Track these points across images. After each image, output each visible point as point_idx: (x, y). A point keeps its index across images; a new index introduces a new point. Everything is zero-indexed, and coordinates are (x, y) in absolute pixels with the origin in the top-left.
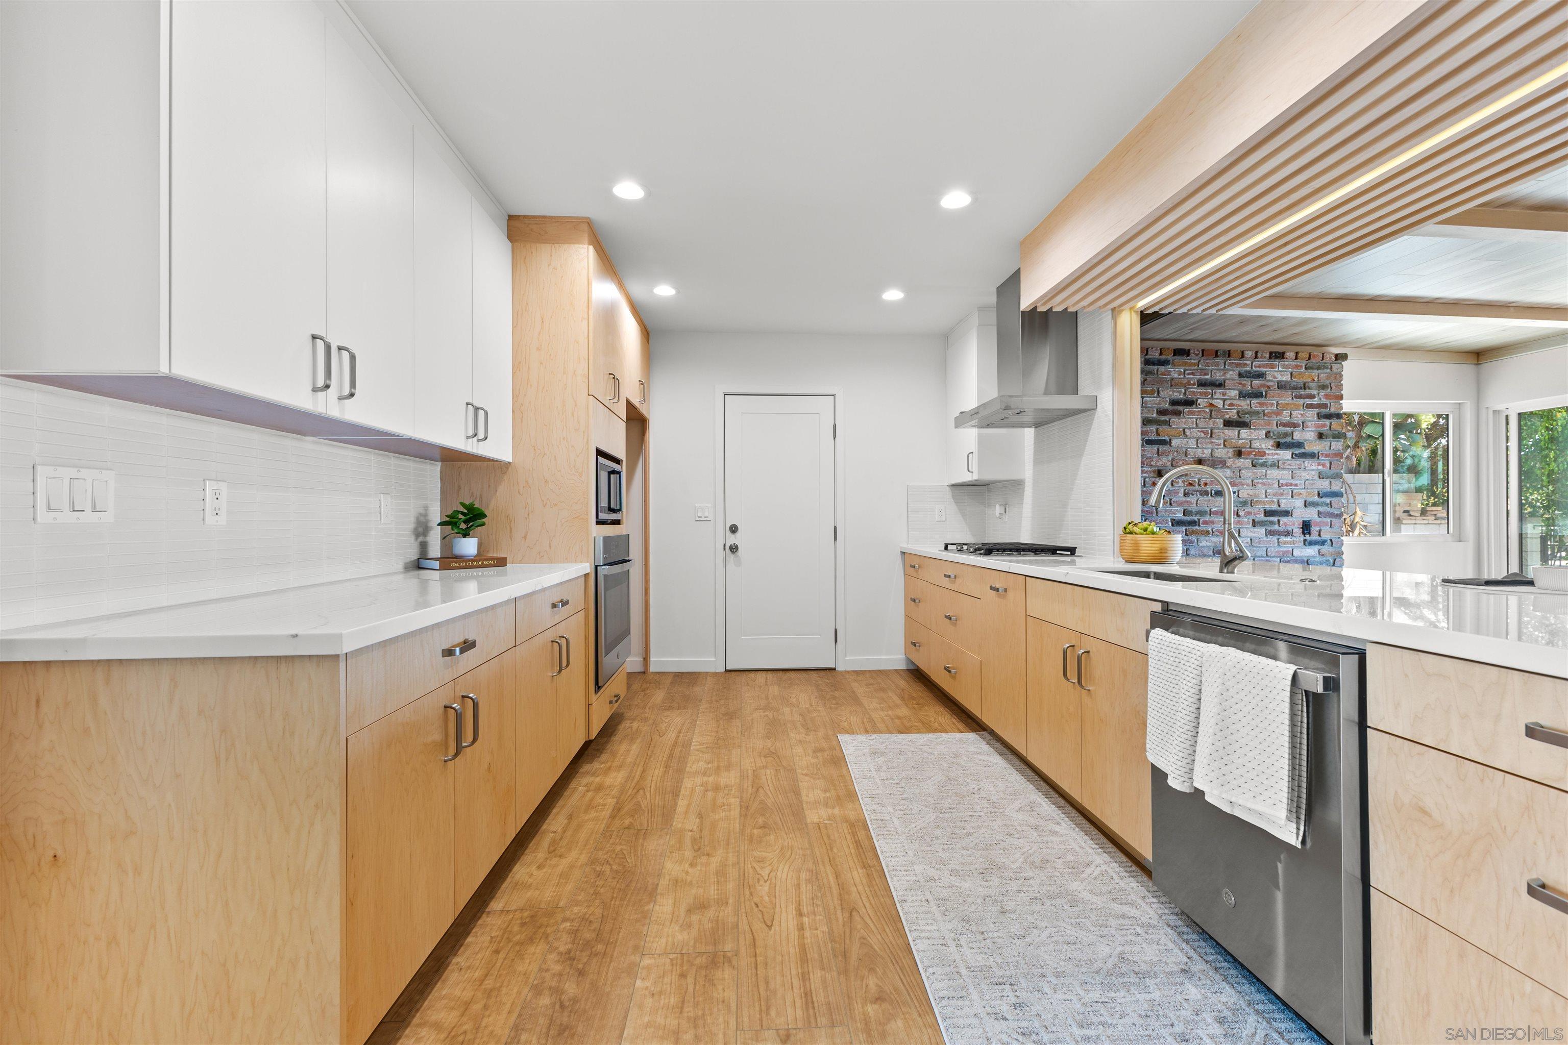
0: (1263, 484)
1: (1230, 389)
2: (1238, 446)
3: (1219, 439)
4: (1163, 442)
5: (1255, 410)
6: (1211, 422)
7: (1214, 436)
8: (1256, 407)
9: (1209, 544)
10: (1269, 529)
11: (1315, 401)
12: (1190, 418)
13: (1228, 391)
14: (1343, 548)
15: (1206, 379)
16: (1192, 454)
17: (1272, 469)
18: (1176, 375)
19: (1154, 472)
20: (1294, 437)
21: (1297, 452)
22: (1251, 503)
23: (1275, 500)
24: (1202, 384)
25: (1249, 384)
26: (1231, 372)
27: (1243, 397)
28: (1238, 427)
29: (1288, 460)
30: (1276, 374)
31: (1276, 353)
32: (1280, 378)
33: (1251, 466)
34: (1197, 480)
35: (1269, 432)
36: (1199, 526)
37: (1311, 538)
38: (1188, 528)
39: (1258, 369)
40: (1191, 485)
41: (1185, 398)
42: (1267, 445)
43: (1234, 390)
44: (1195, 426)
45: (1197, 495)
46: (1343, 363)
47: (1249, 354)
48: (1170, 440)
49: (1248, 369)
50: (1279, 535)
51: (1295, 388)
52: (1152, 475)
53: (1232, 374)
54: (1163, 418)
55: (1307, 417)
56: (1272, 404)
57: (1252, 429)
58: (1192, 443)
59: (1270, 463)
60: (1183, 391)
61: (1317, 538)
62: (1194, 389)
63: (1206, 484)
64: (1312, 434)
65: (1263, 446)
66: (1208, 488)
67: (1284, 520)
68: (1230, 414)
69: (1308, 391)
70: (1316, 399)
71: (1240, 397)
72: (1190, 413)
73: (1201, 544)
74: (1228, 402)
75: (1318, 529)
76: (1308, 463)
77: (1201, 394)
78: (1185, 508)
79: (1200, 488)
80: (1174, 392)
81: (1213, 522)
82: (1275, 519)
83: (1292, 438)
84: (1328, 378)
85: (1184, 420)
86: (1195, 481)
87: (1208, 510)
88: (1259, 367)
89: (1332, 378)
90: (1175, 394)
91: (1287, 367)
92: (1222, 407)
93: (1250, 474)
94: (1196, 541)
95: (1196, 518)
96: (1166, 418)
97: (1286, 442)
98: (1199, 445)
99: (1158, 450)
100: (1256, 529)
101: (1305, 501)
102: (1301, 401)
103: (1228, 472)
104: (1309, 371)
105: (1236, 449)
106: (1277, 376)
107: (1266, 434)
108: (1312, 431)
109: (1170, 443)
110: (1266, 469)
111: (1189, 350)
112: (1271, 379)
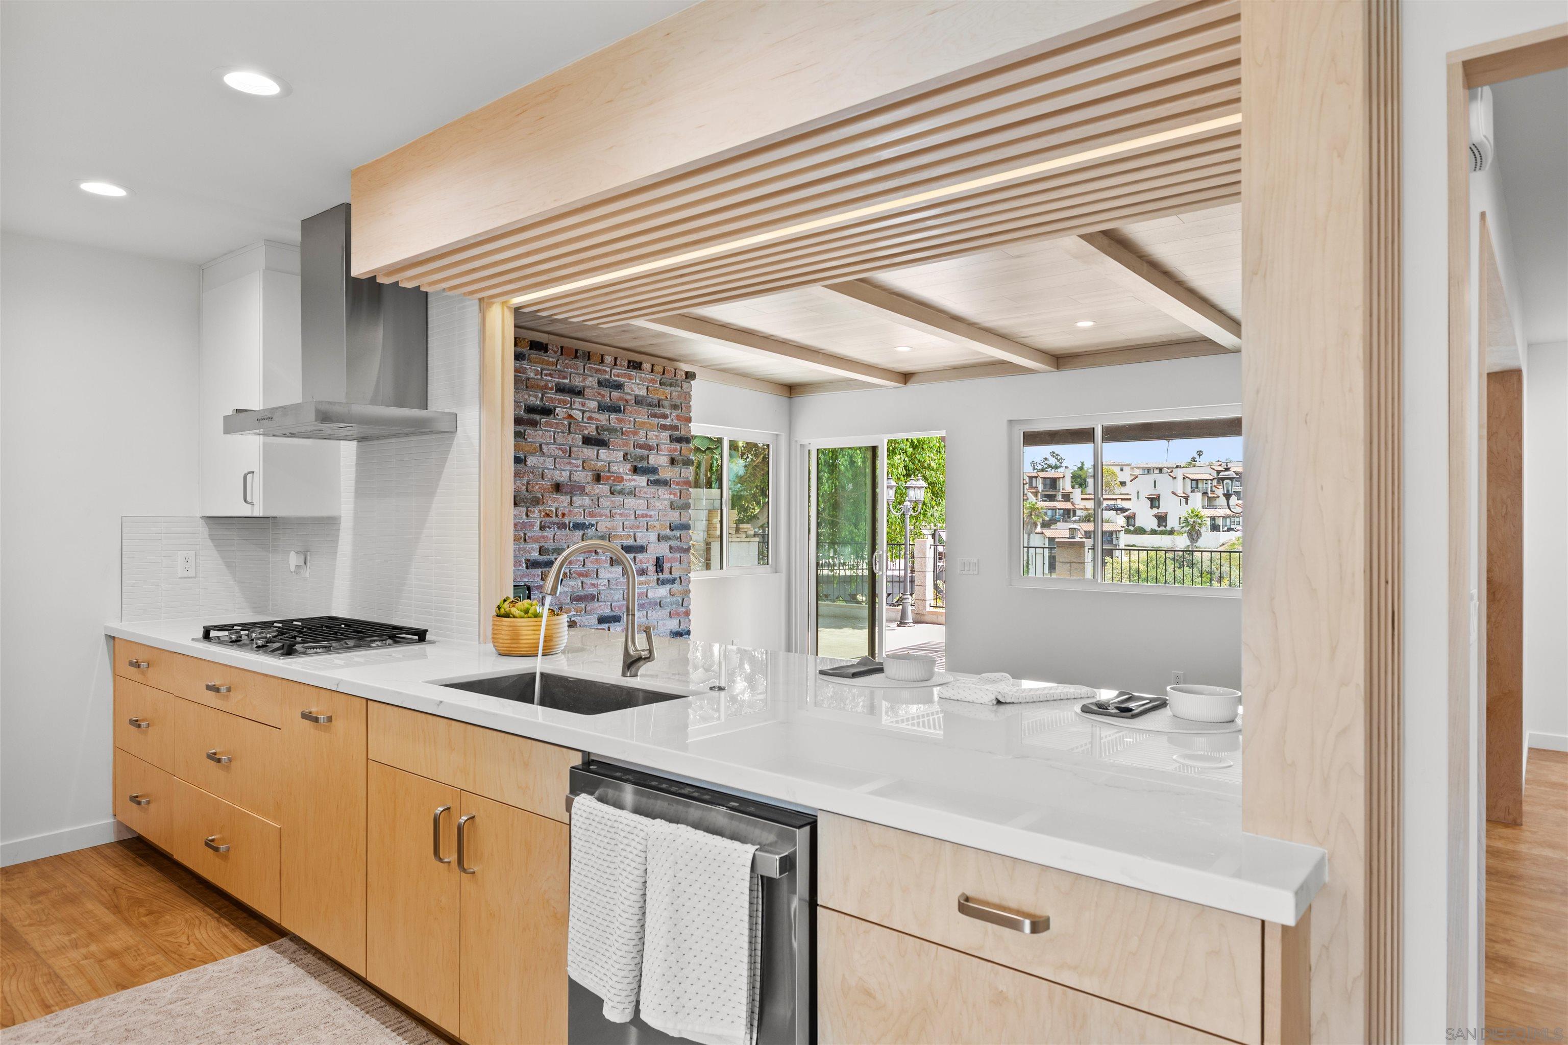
0: (621, 515)
1: (589, 399)
2: (597, 468)
3: (577, 459)
4: (518, 460)
5: (613, 426)
6: (570, 437)
7: (572, 455)
8: (615, 423)
9: (566, 589)
10: (626, 567)
11: (668, 422)
12: (548, 431)
13: (587, 401)
14: (691, 587)
15: (564, 384)
16: (549, 476)
17: (629, 497)
18: (532, 375)
20: (650, 462)
21: (652, 479)
22: (609, 537)
23: (632, 534)
24: (560, 389)
25: (608, 395)
26: (590, 379)
28: (597, 446)
29: (643, 487)
30: (633, 386)
31: (634, 362)
32: (637, 392)
33: (609, 493)
34: (554, 510)
35: (627, 454)
37: (663, 576)
38: (544, 569)
39: (617, 378)
40: (547, 515)
41: (542, 404)
42: (624, 469)
43: (593, 400)
44: (552, 441)
45: (554, 529)
46: (692, 382)
47: (609, 359)
48: (525, 457)
49: (607, 377)
51: (650, 405)
53: (591, 381)
54: (517, 428)
55: (661, 439)
56: (630, 421)
57: (611, 450)
58: (549, 462)
59: (627, 491)
60: (540, 395)
61: (669, 576)
62: (552, 394)
63: (564, 515)
64: (665, 458)
65: (621, 470)
66: (566, 520)
67: (639, 556)
68: (589, 430)
69: (661, 410)
70: (669, 419)
71: (599, 410)
72: (548, 424)
74: (587, 415)
75: (669, 565)
76: (661, 491)
77: (560, 401)
78: (541, 545)
79: (557, 520)
80: (529, 395)
82: (631, 556)
83: (648, 463)
84: (679, 397)
85: (541, 433)
86: (552, 511)
88: (618, 376)
89: (683, 398)
90: (532, 399)
91: (643, 380)
92: (581, 420)
93: (608, 503)
95: (552, 557)
96: (521, 428)
97: (642, 467)
98: (557, 466)
100: (613, 569)
101: (659, 535)
102: (655, 421)
103: (587, 501)
104: (663, 387)
105: (594, 473)
106: (635, 389)
107: (624, 456)
108: (665, 455)
109: (525, 461)
110: (624, 497)
111: (547, 345)
112: (629, 391)
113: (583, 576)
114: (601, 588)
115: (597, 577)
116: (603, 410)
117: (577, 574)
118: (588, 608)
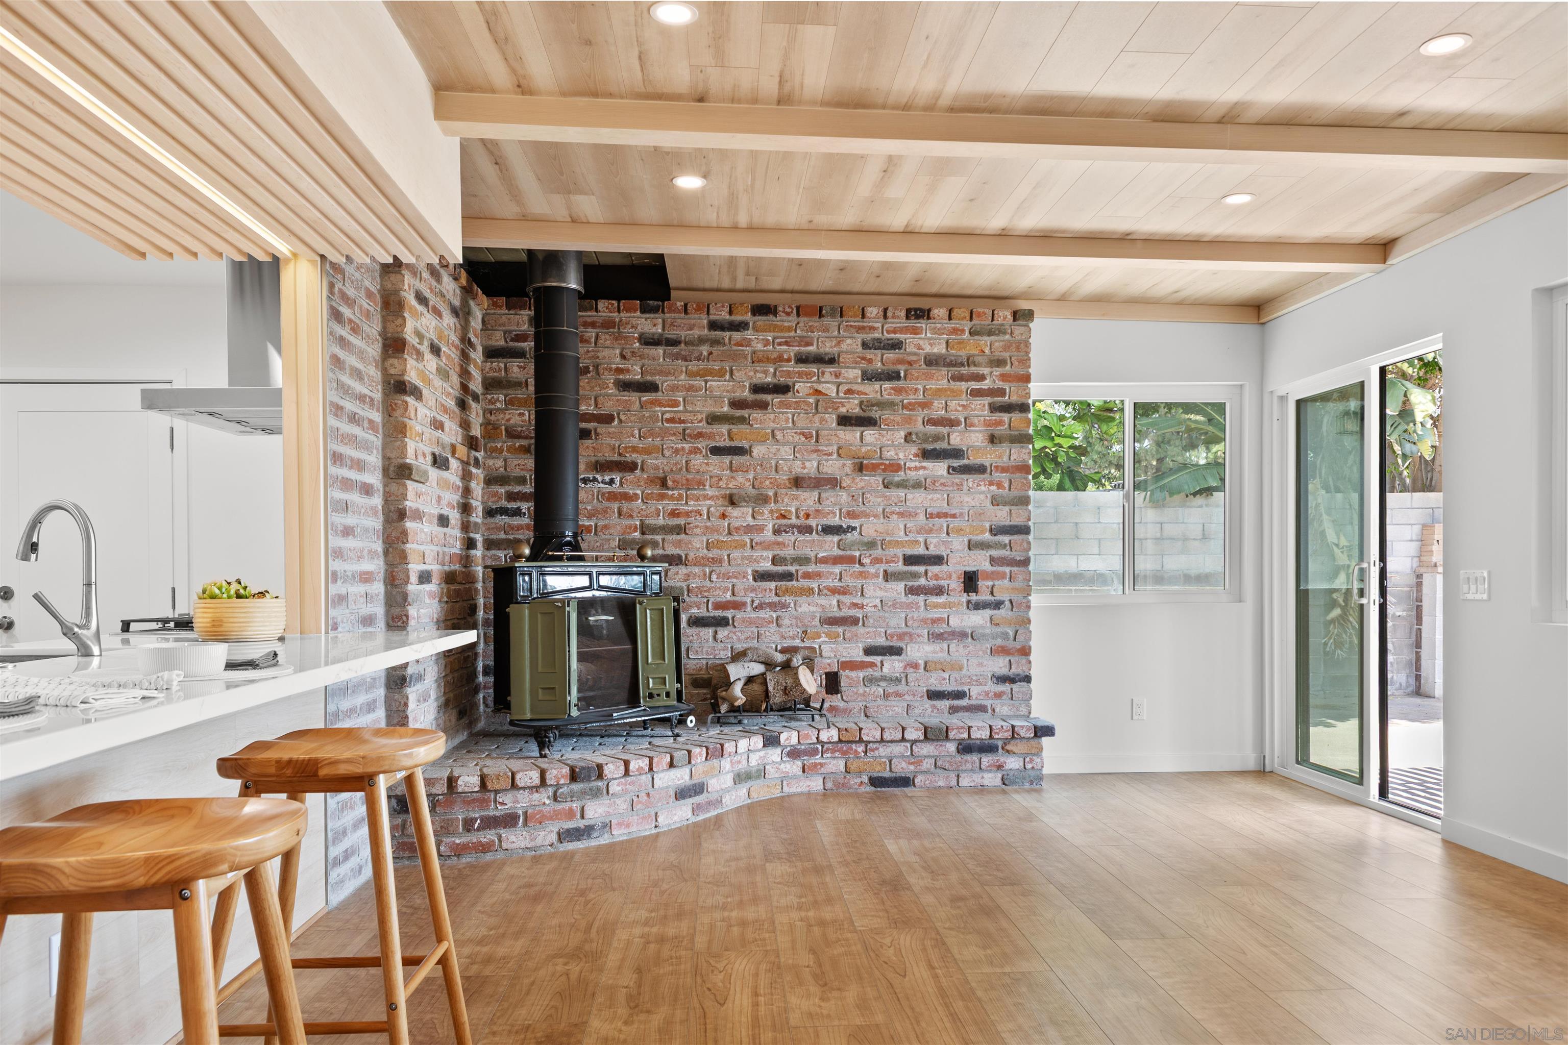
0: (901, 515)
1: (848, 368)
2: (861, 455)
3: (830, 445)
4: (739, 451)
5: (888, 399)
6: (816, 418)
7: (821, 441)
8: (890, 394)
9: (812, 609)
10: (910, 584)
11: (986, 384)
12: (783, 413)
13: (843, 371)
14: (1032, 614)
15: (809, 353)
16: (785, 468)
17: (916, 491)
18: (760, 347)
19: (724, 497)
20: (952, 442)
21: (955, 465)
22: (882, 544)
23: (921, 540)
24: (802, 359)
25: (879, 358)
26: (849, 341)
27: (867, 379)
28: (860, 426)
29: (942, 476)
30: (921, 342)
31: (916, 310)
32: (927, 349)
33: (881, 487)
34: (793, 510)
35: (910, 434)
36: (798, 580)
37: (978, 598)
38: (779, 584)
39: (892, 336)
40: (784, 517)
41: (775, 381)
42: (907, 455)
43: (855, 368)
44: (790, 425)
45: (793, 533)
46: (1028, 324)
47: (872, 311)
48: (750, 447)
49: (877, 335)
50: (926, 594)
51: (951, 364)
52: (720, 502)
53: (851, 344)
54: (739, 413)
55: (972, 410)
56: (916, 390)
57: (884, 430)
58: (786, 452)
59: (912, 482)
60: (772, 370)
61: (989, 598)
62: (791, 367)
63: (808, 516)
64: (980, 436)
65: (901, 456)
66: (813, 522)
67: (934, 569)
68: (848, 406)
69: (973, 369)
70: (987, 382)
71: (863, 380)
72: (782, 404)
73: (800, 610)
74: (843, 388)
75: (990, 583)
76: (971, 480)
77: (800, 374)
78: (776, 553)
79: (798, 522)
80: (756, 372)
81: (819, 575)
82: (921, 569)
83: (949, 444)
84: (1006, 348)
85: (772, 416)
86: (790, 512)
87: (812, 555)
88: (895, 332)
89: (1013, 348)
90: (759, 375)
91: (939, 332)
92: (834, 395)
93: (879, 500)
94: (792, 605)
95: (792, 569)
96: (745, 413)
97: (935, 449)
98: (797, 455)
99: (731, 463)
100: (889, 585)
101: (969, 541)
102: (963, 385)
103: (844, 497)
104: (976, 337)
105: (856, 461)
106: (924, 347)
107: (906, 436)
108: (980, 431)
109: (751, 452)
110: (907, 491)
111: (776, 307)
112: (914, 350)
113: (839, 594)
114: (868, 609)
115: (862, 595)
116: (870, 379)
117: (829, 590)
118: (848, 635)
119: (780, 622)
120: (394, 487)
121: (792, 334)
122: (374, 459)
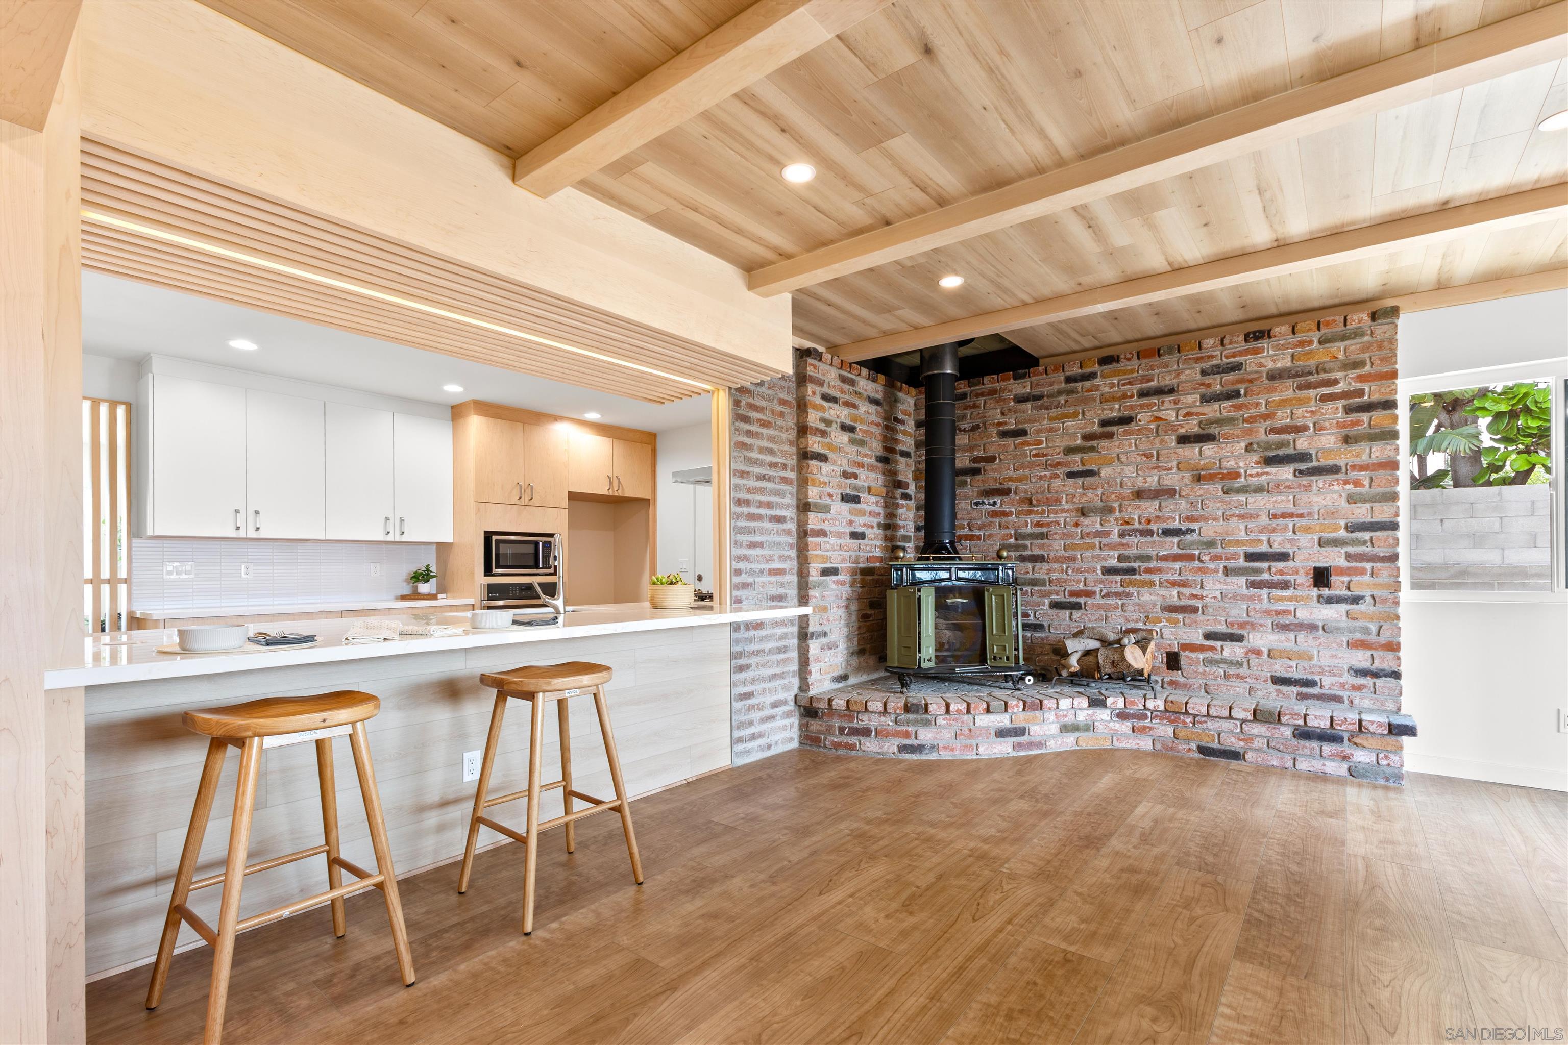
0: (1241, 517)
1: (1187, 394)
2: (1200, 467)
3: (1170, 461)
4: (1090, 473)
5: (1227, 416)
6: (1157, 441)
7: (1161, 458)
8: (1229, 411)
9: (1153, 598)
10: (1252, 578)
11: (1338, 389)
12: (1126, 440)
13: (1182, 398)
14: (1401, 611)
15: (1150, 388)
16: (1129, 484)
17: (1259, 494)
18: (1107, 389)
19: (1077, 510)
20: (1299, 446)
21: (1301, 468)
22: (1222, 544)
23: (1264, 539)
24: (1143, 394)
25: (1218, 382)
26: (1187, 372)
27: (1206, 401)
28: (1198, 442)
29: (1287, 480)
30: (1263, 361)
31: (1254, 333)
32: (1270, 365)
33: (1221, 493)
34: (1136, 517)
35: (1251, 444)
36: (1140, 574)
37: (1331, 592)
38: (1124, 577)
39: (1232, 360)
40: (1128, 523)
41: (1120, 415)
42: (1247, 463)
43: (1194, 394)
44: (1133, 448)
45: (1136, 536)
46: (1392, 321)
47: (1208, 343)
48: (1099, 469)
49: (1215, 362)
50: (1269, 588)
51: (1297, 375)
52: (1074, 514)
53: (1192, 373)
54: (1089, 444)
55: (1323, 414)
56: (1258, 404)
57: (1222, 443)
58: (1130, 471)
59: (1252, 487)
60: (1117, 406)
61: (1344, 592)
62: (1135, 401)
63: (1149, 522)
64: (1332, 439)
65: (1241, 464)
66: (1154, 527)
67: (1280, 565)
68: (1187, 427)
69: (1323, 376)
70: (1340, 385)
71: (1202, 402)
72: (1126, 433)
73: (1142, 599)
74: (1182, 412)
75: (1346, 579)
76: (1320, 481)
77: (1142, 406)
78: (1121, 552)
79: (1141, 527)
80: (1103, 410)
81: (1159, 570)
82: (1265, 565)
83: (1295, 449)
84: (1367, 348)
85: (1117, 443)
86: (1133, 518)
87: (1154, 553)
88: (1234, 356)
89: (1375, 347)
90: (1105, 412)
91: (1284, 347)
92: (1174, 419)
93: (1219, 505)
94: (1135, 594)
95: (1135, 565)
96: (1094, 443)
97: (1277, 456)
98: (1139, 472)
99: (1083, 483)
100: (1229, 579)
101: (1320, 539)
102: (1312, 393)
103: (1183, 504)
104: (1327, 345)
105: (1195, 472)
106: (1266, 364)
107: (1246, 447)
108: (1333, 434)
109: (1099, 473)
110: (1248, 495)
111: (1118, 357)
112: (1256, 368)
113: (1179, 586)
114: (1207, 600)
115: (1202, 587)
116: (1209, 401)
117: (1169, 583)
118: (1187, 621)
119: (1125, 608)
120: (802, 517)
121: (1135, 375)
122: (790, 500)
